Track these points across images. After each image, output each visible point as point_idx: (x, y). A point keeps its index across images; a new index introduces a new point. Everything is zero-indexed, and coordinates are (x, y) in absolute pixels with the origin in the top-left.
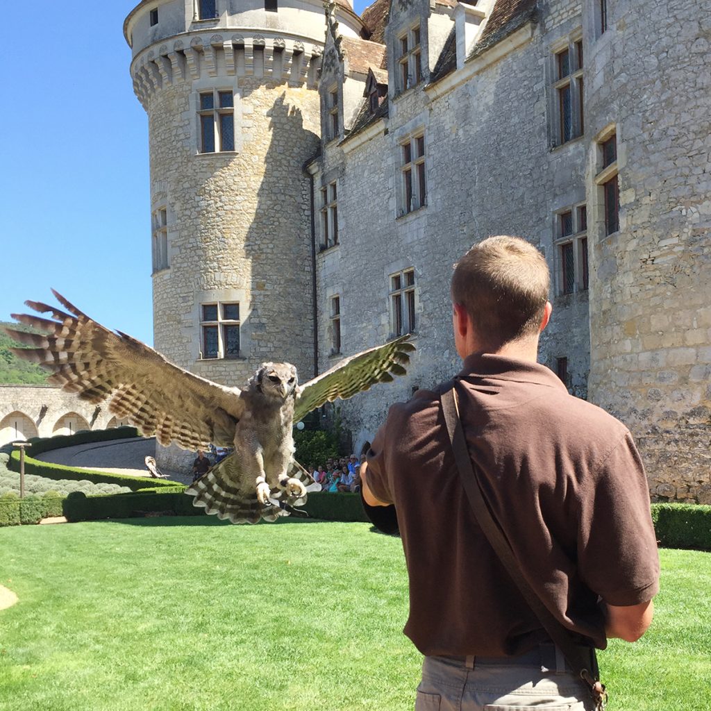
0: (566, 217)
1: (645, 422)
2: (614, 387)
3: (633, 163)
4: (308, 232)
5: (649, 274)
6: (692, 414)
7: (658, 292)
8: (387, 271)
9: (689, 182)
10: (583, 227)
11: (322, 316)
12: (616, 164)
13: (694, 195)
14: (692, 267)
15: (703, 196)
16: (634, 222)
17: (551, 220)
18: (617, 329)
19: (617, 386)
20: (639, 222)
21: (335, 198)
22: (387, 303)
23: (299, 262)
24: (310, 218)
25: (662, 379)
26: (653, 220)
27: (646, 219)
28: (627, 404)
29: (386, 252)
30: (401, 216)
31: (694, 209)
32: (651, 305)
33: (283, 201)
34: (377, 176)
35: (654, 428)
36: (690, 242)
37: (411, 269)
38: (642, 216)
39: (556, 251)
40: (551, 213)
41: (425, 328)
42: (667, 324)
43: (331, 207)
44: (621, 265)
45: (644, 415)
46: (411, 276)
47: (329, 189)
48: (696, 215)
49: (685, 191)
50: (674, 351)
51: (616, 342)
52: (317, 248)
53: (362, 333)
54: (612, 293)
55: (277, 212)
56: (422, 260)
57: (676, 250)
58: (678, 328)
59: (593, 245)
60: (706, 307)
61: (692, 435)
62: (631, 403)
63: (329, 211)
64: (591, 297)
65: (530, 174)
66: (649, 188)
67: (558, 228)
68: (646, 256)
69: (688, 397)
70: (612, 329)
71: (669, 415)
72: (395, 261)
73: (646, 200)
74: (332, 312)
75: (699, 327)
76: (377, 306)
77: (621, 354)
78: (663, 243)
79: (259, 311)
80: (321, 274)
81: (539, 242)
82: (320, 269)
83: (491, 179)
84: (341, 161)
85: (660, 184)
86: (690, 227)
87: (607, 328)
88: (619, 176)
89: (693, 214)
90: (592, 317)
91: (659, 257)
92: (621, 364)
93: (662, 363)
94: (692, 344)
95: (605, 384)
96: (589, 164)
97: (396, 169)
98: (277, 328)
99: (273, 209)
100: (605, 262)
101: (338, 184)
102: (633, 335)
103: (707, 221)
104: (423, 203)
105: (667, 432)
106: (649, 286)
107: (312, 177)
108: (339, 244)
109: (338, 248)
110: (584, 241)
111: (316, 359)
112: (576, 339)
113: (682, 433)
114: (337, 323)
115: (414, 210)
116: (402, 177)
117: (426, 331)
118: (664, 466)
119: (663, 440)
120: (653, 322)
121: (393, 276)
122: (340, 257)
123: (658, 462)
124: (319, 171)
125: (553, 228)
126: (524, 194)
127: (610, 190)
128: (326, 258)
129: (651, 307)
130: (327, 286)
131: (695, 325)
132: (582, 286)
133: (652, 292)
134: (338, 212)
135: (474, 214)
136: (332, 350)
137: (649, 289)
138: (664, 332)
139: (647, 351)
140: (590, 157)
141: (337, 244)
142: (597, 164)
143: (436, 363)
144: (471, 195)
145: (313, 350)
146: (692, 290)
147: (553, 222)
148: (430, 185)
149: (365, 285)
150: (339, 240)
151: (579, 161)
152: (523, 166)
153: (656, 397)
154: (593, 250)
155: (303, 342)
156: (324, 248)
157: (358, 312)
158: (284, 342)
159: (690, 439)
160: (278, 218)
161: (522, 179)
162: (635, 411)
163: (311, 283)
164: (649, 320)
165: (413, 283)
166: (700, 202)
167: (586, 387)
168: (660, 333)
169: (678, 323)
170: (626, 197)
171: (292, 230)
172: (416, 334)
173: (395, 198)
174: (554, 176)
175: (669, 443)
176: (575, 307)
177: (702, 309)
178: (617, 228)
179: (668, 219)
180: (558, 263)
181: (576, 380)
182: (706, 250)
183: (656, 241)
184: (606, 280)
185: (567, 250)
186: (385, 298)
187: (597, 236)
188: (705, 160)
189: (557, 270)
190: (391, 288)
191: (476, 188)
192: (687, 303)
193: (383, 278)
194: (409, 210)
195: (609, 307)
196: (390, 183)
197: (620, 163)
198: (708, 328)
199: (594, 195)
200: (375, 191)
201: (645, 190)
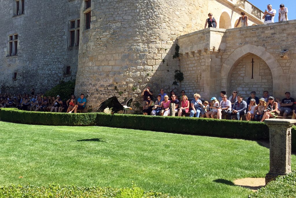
0: (73, 23)
1: (94, 88)
3: (96, 8)
5: (99, 43)
6: (109, 86)
7: (101, 48)
8: (8, 34)
9: (113, 16)
10: (79, 26)
12: (90, 8)
13: (114, 20)
14: (112, 42)
15: (117, 21)
16: (95, 26)
17: (68, 23)
19: (86, 76)
20: (97, 26)
22: (7, 44)
25: (101, 75)
26: (101, 26)
27: (99, 26)
29: (8, 27)
30: (15, 16)
31: (114, 25)
35: (97, 90)
36: (112, 34)
37: (17, 34)
39: (69, 33)
40: (68, 21)
41: (21, 54)
42: (103, 58)
44: (90, 39)
45: (94, 86)
46: (16, 36)
48: (115, 26)
49: (112, 19)
50: (105, 67)
51: (87, 63)
54: (86, 47)
56: (21, 31)
57: (108, 36)
58: (107, 60)
59: (81, 32)
61: (109, 92)
62: (90, 82)
64: (79, 48)
65: (62, 8)
66: (100, 16)
67: (70, 26)
68: (98, 37)
69: (108, 81)
70: (86, 59)
71: (102, 86)
72: (11, 31)
73: (99, 20)
75: (113, 60)
76: (3, 45)
77: (88, 66)
78: (104, 34)
81: (63, 30)
83: (48, 8)
85: (104, 16)
86: (113, 30)
87: (84, 58)
88: (91, 12)
89: (114, 26)
90: (79, 54)
91: (102, 38)
92: (88, 69)
93: (101, 70)
94: (111, 65)
95: (82, 75)
96: (81, 7)
100: (85, 38)
102: (92, 61)
103: (118, 28)
104: (23, 13)
105: (101, 91)
106: (98, 46)
110: (78, 31)
112: (73, 61)
113: (106, 92)
115: (19, 15)
116: (16, 3)
117: (21, 55)
118: (99, 101)
119: (99, 93)
120: (99, 57)
121: (10, 35)
123: (97, 100)
125: (68, 26)
126: (59, 14)
127: (88, 16)
129: (99, 53)
131: (112, 59)
132: (77, 44)
133: (99, 48)
135: (41, 18)
138: (102, 61)
139: (97, 66)
140: (82, 5)
142: (84, 7)
143: (24, 65)
144: (40, 12)
146: (112, 49)
147: (69, 23)
148: (26, 7)
151: (78, 6)
152: (59, 5)
153: (98, 80)
154: (81, 34)
159: (108, 93)
161: (59, 9)
162: (91, 84)
164: (98, 57)
165: (17, 39)
166: (116, 23)
167: (76, 76)
169: (107, 58)
170: (93, 19)
172: (17, 55)
173: (12, 10)
174: (70, 9)
175: (101, 94)
176: (74, 51)
177: (115, 55)
178: (90, 28)
179: (106, 27)
180: (69, 37)
181: (73, 73)
182: (117, 37)
183: (102, 33)
184: (85, 43)
185: (72, 33)
186: (6, 43)
187: (83, 30)
188: (119, 10)
189: (69, 38)
190: (9, 40)
191: (43, 10)
192: (110, 53)
193: (6, 36)
194: (17, 14)
195: (85, 52)
196: (11, 5)
197: (92, 8)
198: (116, 60)
199: (82, 17)
200: (5, 7)
201: (99, 17)
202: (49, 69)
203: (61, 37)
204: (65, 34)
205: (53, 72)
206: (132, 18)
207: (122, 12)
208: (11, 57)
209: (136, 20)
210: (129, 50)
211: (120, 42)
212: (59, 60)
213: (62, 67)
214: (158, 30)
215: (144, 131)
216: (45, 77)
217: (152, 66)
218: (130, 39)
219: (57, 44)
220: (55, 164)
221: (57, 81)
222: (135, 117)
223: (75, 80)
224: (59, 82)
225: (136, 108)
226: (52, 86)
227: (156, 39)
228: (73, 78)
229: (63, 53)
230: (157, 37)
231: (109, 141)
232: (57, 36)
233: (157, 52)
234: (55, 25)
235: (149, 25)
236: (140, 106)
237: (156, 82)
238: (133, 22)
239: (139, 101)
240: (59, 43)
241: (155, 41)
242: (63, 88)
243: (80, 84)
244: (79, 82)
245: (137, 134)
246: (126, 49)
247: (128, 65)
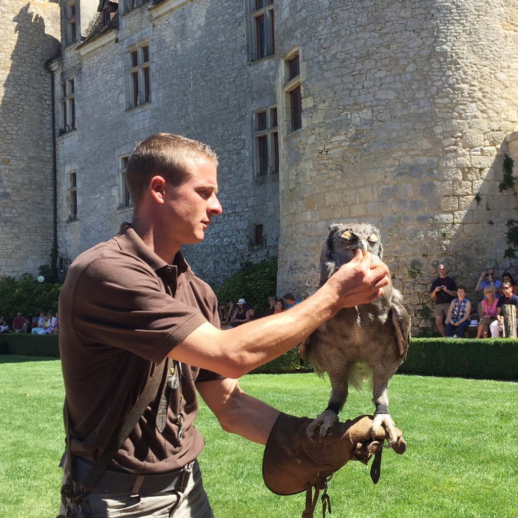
0: (261, 116)
2: (298, 248)
3: (311, 77)
4: (49, 118)
5: (325, 162)
7: (331, 176)
8: (117, 152)
10: (275, 124)
11: (61, 188)
12: (299, 77)
13: (356, 104)
14: (355, 158)
15: (362, 106)
16: (312, 122)
17: (250, 118)
18: (300, 203)
19: (301, 246)
20: (316, 122)
21: (73, 91)
22: (117, 179)
23: (41, 143)
24: (51, 107)
26: (327, 122)
27: (322, 120)
28: (308, 260)
29: (117, 137)
30: (130, 108)
31: (356, 115)
32: (326, 185)
33: (27, 92)
34: (109, 76)
36: (354, 139)
38: (318, 118)
39: (254, 142)
40: (250, 113)
42: (338, 200)
43: (70, 99)
44: (303, 154)
47: (68, 84)
48: (358, 119)
49: (350, 101)
50: (342, 221)
51: (300, 213)
52: (57, 132)
53: (96, 202)
54: (296, 175)
55: (22, 100)
57: (344, 144)
58: (345, 204)
59: (282, 138)
60: (365, 188)
62: (312, 260)
63: (68, 102)
64: (281, 178)
65: (234, 81)
66: (324, 97)
67: (255, 124)
68: (322, 148)
70: (297, 203)
72: (125, 145)
73: (322, 106)
74: (70, 185)
75: (360, 203)
76: (109, 180)
77: (303, 222)
78: (334, 139)
79: (4, 182)
80: (60, 153)
81: (241, 134)
82: (59, 149)
83: (203, 83)
84: (78, 62)
85: (332, 95)
86: (354, 127)
87: (293, 202)
88: (302, 87)
89: (356, 118)
90: (282, 193)
91: (331, 149)
92: (303, 230)
94: (356, 215)
95: (292, 245)
96: (278, 76)
97: (125, 71)
98: (21, 197)
99: (18, 97)
100: (292, 152)
101: (75, 81)
102: (312, 208)
103: (366, 124)
104: (148, 99)
106: (324, 171)
107: (52, 73)
108: (76, 129)
109: (75, 132)
110: (275, 135)
111: (55, 223)
112: (269, 210)
114: (74, 194)
115: (140, 104)
116: (130, 78)
120: (327, 198)
121: (123, 157)
122: (77, 140)
124: (59, 68)
125: (252, 124)
126: (228, 97)
127: (295, 96)
128: (65, 140)
129: (326, 187)
130: (65, 164)
131: (358, 201)
132: (274, 169)
133: (326, 176)
134: (76, 103)
135: (189, 110)
136: (70, 216)
137: (324, 173)
138: (335, 206)
139: (323, 220)
140: (280, 70)
141: (74, 129)
142: (285, 77)
144: (187, 95)
145: (53, 216)
146: (355, 175)
147: (252, 119)
148: (153, 85)
149: (98, 163)
150: (76, 126)
151: (271, 74)
152: (228, 74)
154: (282, 143)
155: (44, 210)
156: (63, 132)
157: (93, 186)
158: (27, 209)
160: (23, 106)
161: (228, 85)
163: (51, 160)
164: (324, 196)
166: (361, 110)
167: (277, 247)
168: (333, 207)
169: (345, 199)
170: (306, 103)
171: (35, 116)
173: (124, 94)
174: (252, 84)
176: (269, 185)
177: (363, 189)
178: (301, 127)
179: (337, 121)
180: (256, 150)
181: (270, 242)
182: (365, 146)
183: (329, 137)
184: (292, 165)
185: (262, 140)
186: (115, 175)
187: (286, 132)
188: (364, 79)
189: (255, 156)
190: (120, 167)
191: (191, 89)
192: (352, 185)
193: (114, 158)
194: (136, 105)
195: (295, 186)
196: (120, 82)
197: (302, 77)
198: (367, 204)
199: (283, 101)
200: (108, 87)
201: (321, 98)
202: (216, 233)
203: (237, 154)
204: (245, 143)
205: (225, 240)
206: (396, 95)
207: (372, 83)
208: (128, 210)
209: (406, 101)
210: (394, 175)
211: (372, 157)
212: (236, 211)
213: (245, 227)
214: (459, 121)
215: (446, 378)
216: (208, 255)
217: (452, 213)
218: (395, 148)
219: (230, 172)
220: (246, 473)
221: (234, 262)
222: (422, 343)
223: (275, 259)
224: (241, 265)
225: (423, 321)
226: (224, 276)
227: (456, 144)
228: (271, 254)
229: (245, 193)
230: (457, 139)
231: (366, 409)
232: (229, 152)
233: (461, 178)
234: (223, 125)
235: (437, 110)
236: (433, 314)
237: (464, 253)
238: (399, 105)
239: (428, 302)
240: (233, 169)
241: (455, 151)
242: (250, 280)
243: (287, 267)
244: (286, 262)
245: (430, 387)
246: (389, 174)
247: (397, 213)
